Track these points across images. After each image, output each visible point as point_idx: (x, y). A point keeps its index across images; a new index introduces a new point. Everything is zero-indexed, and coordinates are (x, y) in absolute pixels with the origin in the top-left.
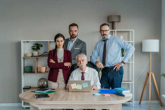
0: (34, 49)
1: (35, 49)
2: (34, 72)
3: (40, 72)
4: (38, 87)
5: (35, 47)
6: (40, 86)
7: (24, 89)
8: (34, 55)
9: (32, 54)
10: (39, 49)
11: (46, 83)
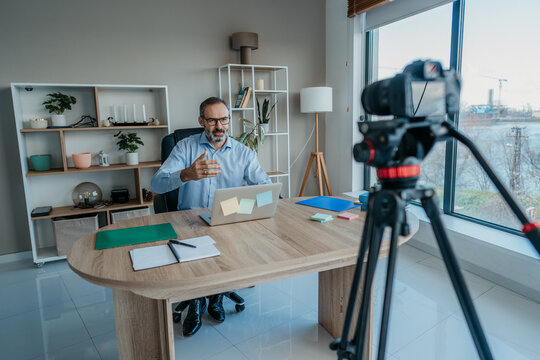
0: (51, 108)
1: (56, 108)
2: (62, 169)
3: (76, 168)
4: (75, 207)
5: (55, 104)
6: (80, 203)
7: (33, 215)
8: (55, 125)
9: (49, 121)
10: (70, 108)
11: (95, 194)
